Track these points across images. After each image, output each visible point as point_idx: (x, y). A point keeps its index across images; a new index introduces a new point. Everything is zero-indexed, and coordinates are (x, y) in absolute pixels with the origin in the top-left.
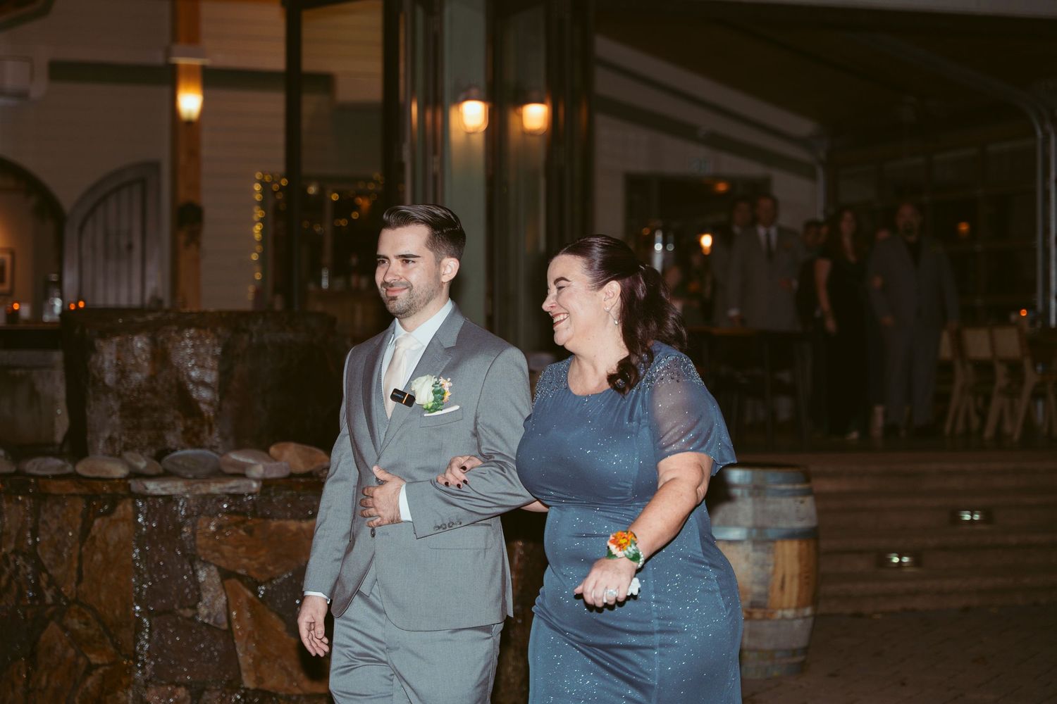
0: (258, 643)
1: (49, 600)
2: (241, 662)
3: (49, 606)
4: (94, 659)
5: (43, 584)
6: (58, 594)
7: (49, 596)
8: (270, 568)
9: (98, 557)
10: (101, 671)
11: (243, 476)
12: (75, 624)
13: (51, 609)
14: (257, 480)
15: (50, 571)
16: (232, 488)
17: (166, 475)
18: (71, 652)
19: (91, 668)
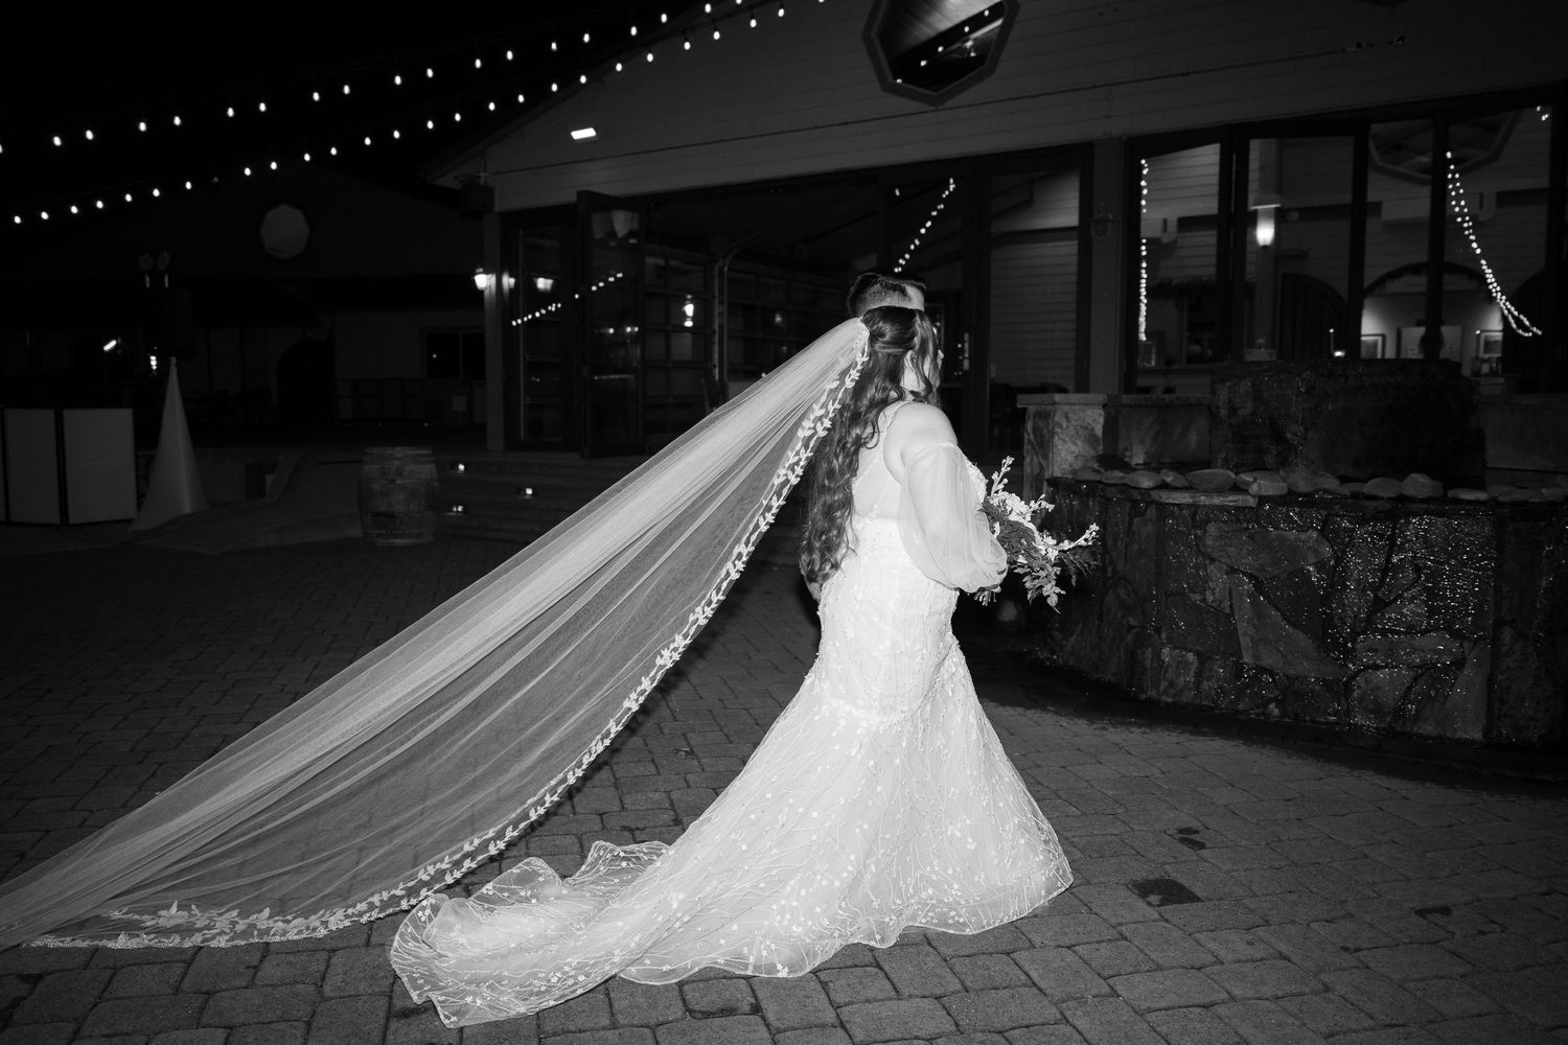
0: (1255, 627)
1: (1110, 574)
2: (1241, 640)
3: (1109, 578)
4: (1132, 622)
5: (1107, 562)
6: (1115, 571)
7: (1109, 569)
8: (1270, 569)
9: (1136, 547)
10: (1135, 631)
11: (1245, 492)
12: (1122, 593)
13: (1110, 581)
14: (1254, 497)
15: (1112, 554)
16: (1231, 501)
17: (1189, 488)
18: (1120, 614)
19: (1131, 628)
